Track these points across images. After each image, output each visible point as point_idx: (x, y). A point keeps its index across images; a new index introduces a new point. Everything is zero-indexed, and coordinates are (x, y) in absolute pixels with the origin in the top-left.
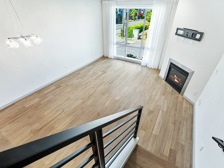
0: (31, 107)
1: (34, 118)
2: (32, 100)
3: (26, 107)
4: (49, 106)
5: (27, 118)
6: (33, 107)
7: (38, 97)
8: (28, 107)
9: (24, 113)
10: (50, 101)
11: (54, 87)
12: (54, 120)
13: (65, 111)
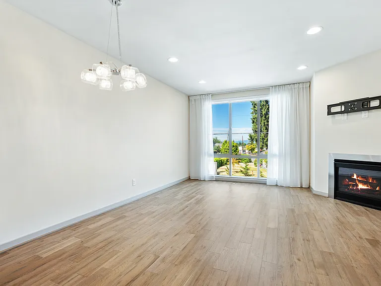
0: (61, 256)
1: (76, 279)
2: (59, 242)
3: (44, 256)
4: (111, 250)
5: (49, 281)
6: (64, 256)
7: (75, 235)
8: (47, 257)
9: (38, 270)
10: (109, 240)
11: (109, 219)
12: (141, 277)
13: (162, 256)
